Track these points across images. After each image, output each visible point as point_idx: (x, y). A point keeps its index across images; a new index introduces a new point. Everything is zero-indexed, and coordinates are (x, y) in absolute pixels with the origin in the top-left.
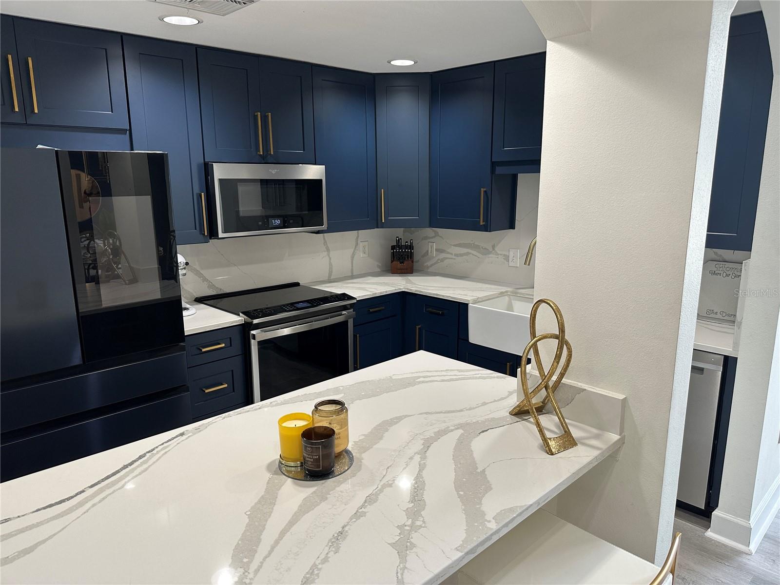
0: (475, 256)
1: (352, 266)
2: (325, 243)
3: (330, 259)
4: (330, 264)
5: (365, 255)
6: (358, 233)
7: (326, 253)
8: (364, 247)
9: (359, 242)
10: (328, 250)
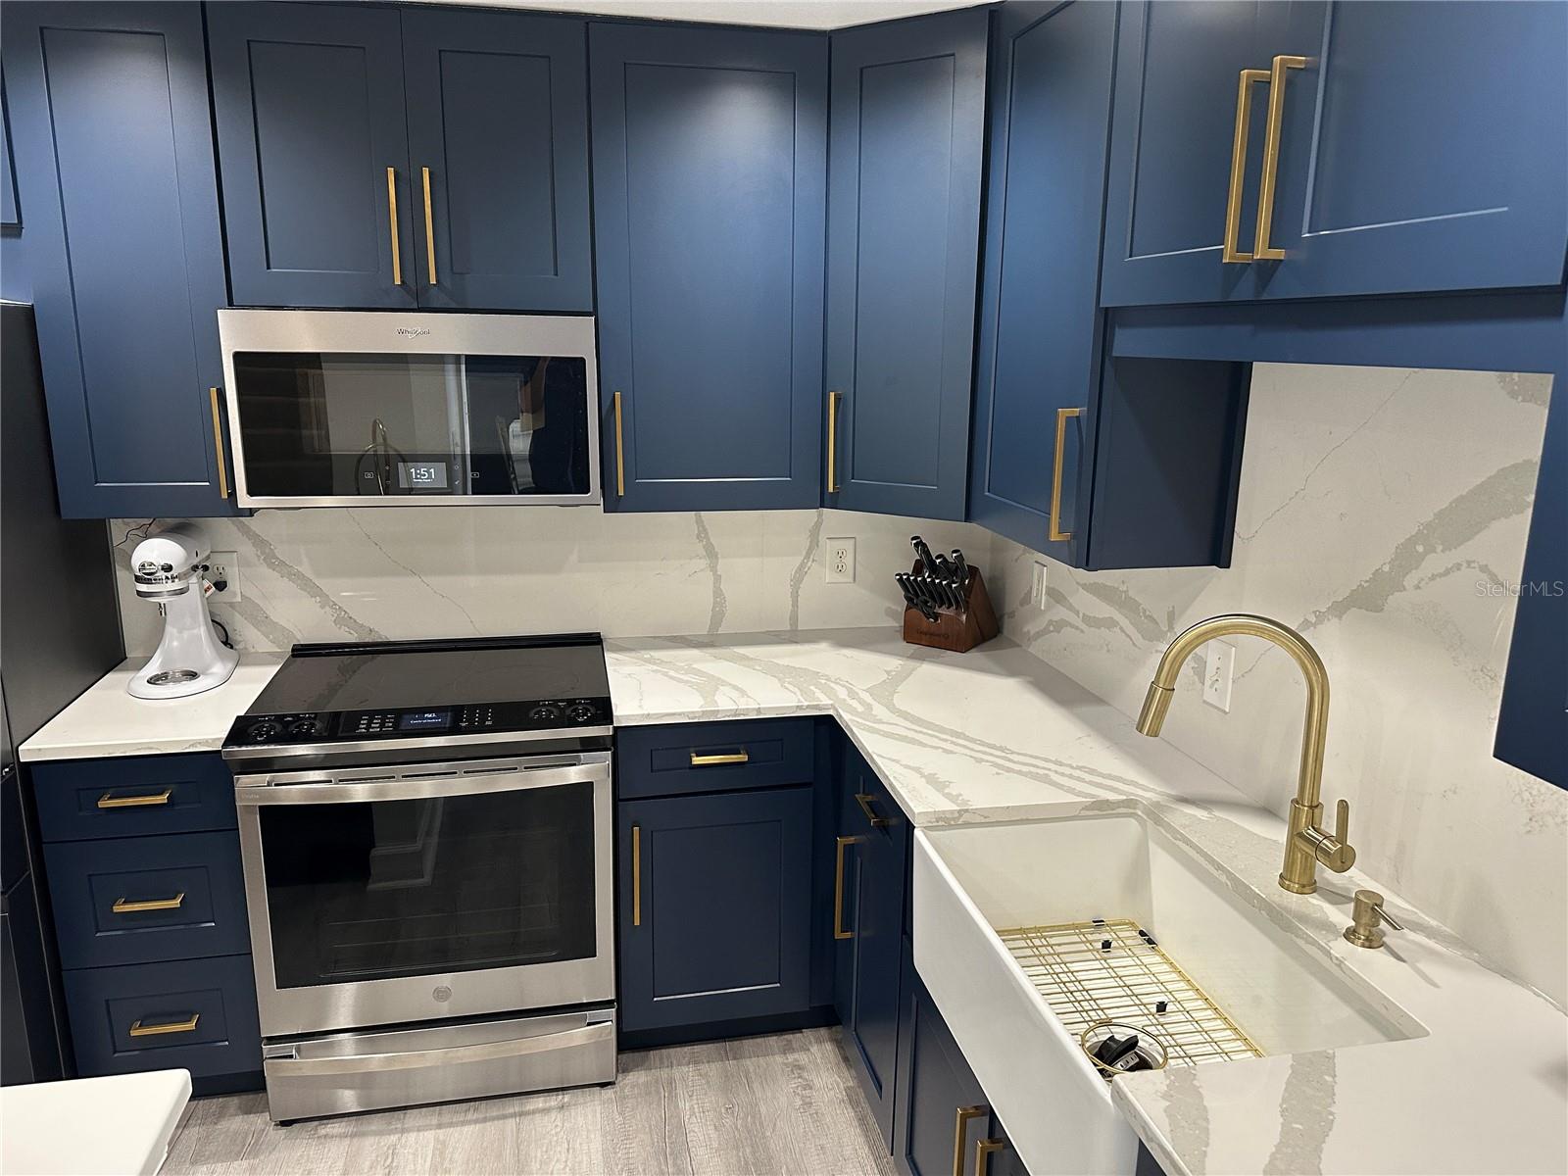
0: (1128, 636)
1: (795, 604)
2: (702, 533)
3: (718, 579)
4: (718, 593)
5: (839, 578)
6: (820, 515)
7: (703, 563)
8: (840, 555)
9: (822, 538)
10: (711, 554)
